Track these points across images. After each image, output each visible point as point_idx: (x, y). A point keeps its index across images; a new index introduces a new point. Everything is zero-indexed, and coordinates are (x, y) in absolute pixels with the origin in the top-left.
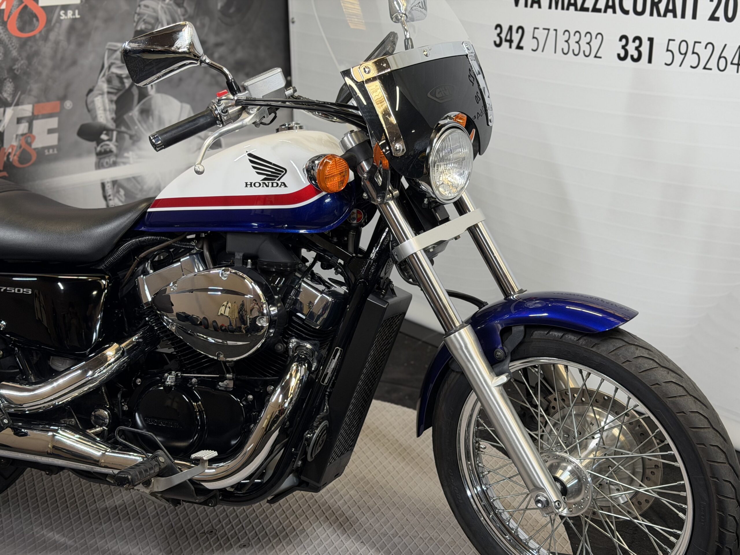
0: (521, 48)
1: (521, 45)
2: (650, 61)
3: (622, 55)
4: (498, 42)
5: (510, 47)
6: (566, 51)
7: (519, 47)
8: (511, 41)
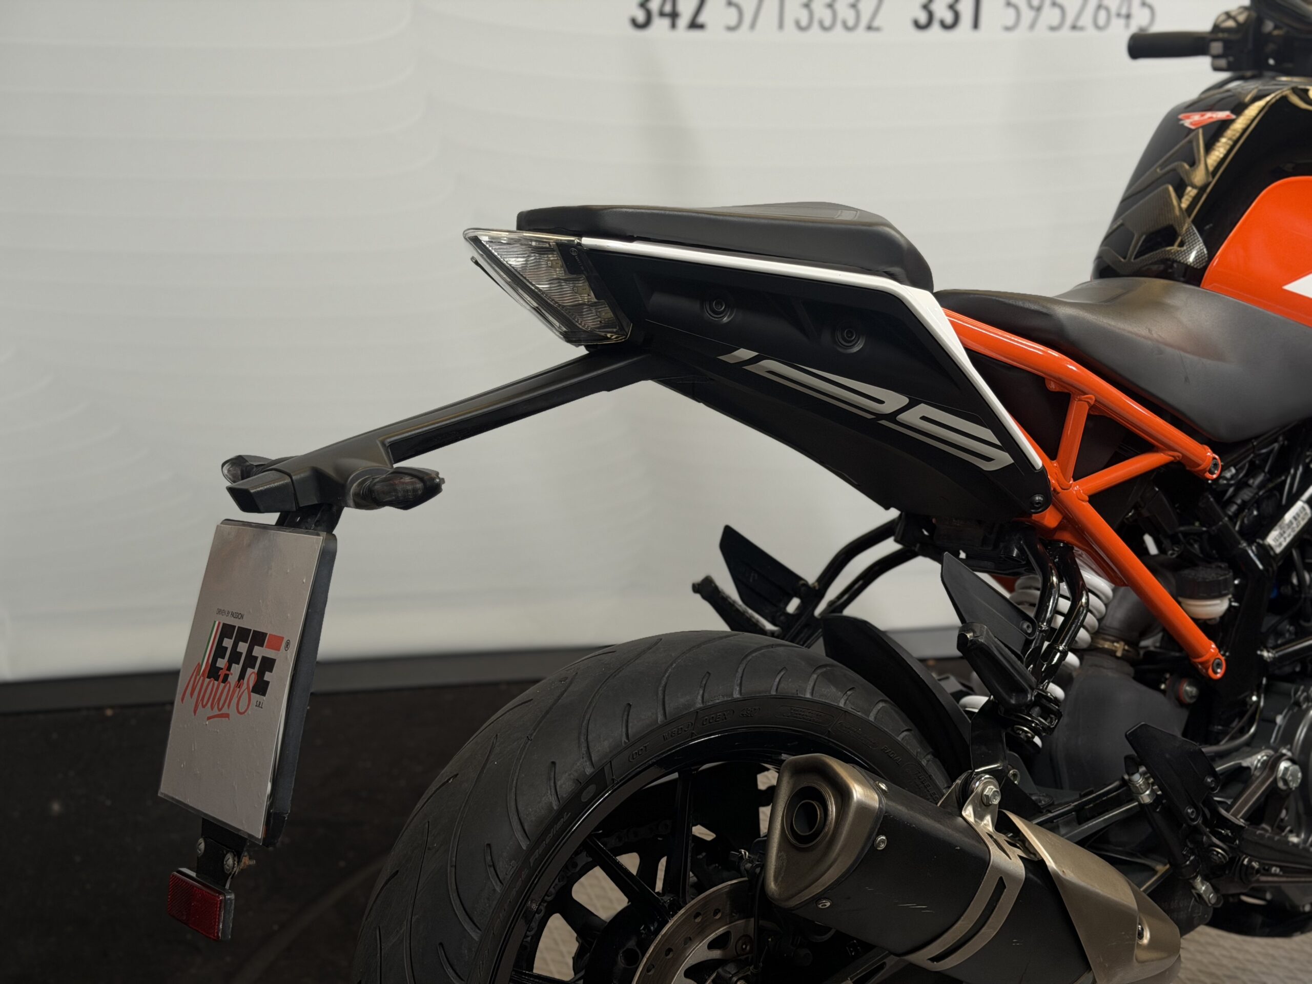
0: (701, 27)
1: (701, 19)
2: (976, 25)
3: (923, 18)
4: (641, 17)
5: (673, 26)
6: (804, 23)
7: (694, 25)
8: (674, 16)
